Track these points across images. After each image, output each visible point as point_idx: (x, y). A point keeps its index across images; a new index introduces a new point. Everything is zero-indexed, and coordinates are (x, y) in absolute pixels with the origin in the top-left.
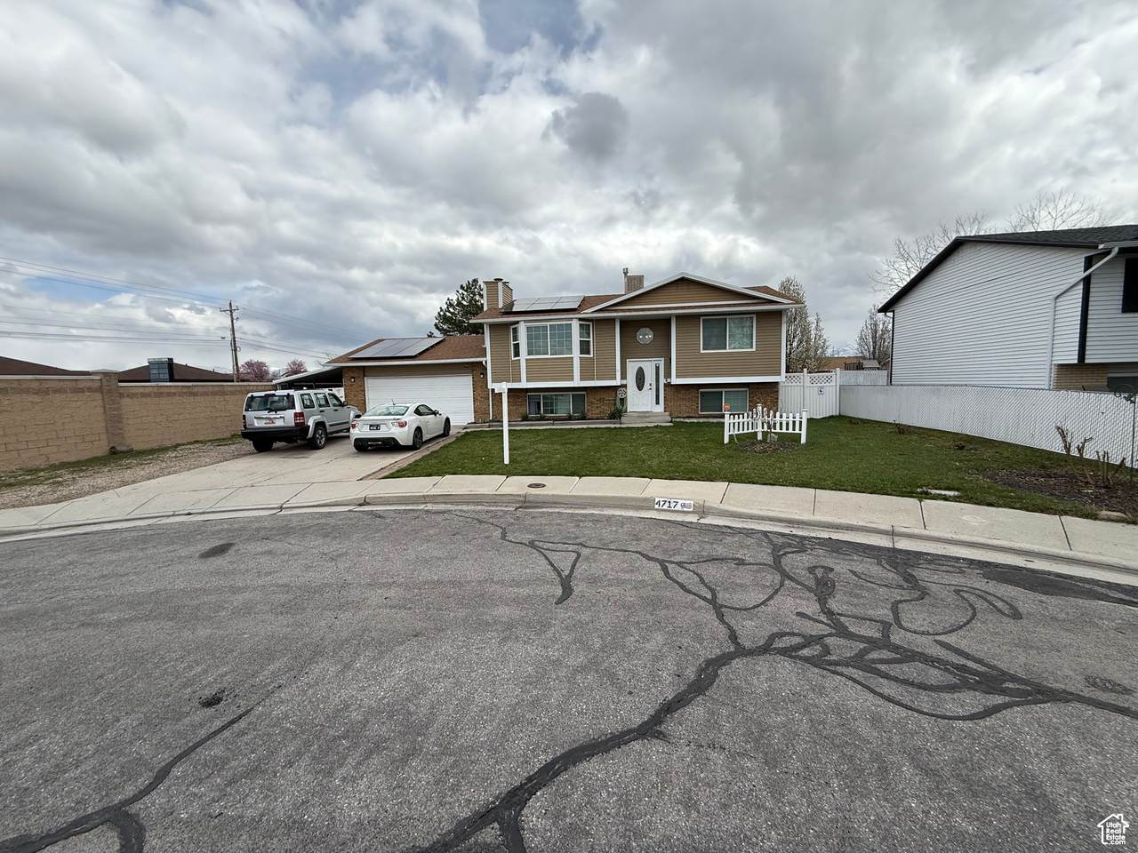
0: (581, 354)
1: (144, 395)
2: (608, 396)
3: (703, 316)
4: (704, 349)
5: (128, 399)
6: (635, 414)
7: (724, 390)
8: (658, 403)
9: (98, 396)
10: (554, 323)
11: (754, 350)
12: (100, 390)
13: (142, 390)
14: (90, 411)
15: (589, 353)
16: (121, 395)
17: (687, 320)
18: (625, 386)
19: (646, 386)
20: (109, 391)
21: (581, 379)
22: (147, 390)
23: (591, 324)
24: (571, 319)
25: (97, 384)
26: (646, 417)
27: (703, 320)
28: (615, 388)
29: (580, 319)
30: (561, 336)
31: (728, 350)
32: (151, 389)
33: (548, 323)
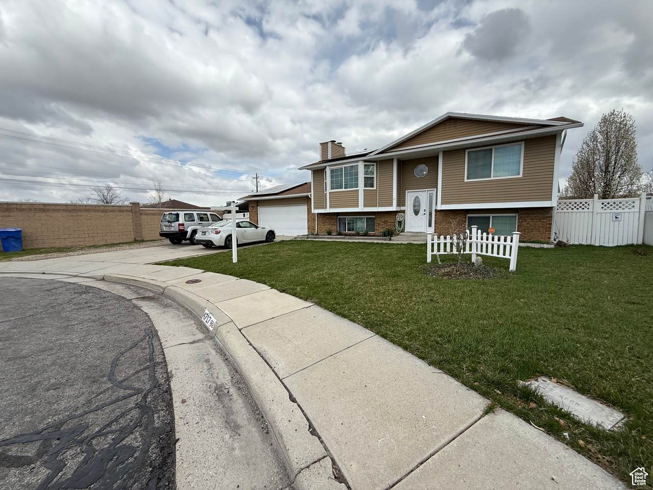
0: (365, 187)
1: (153, 214)
2: (389, 219)
3: (467, 148)
4: (468, 178)
5: (145, 216)
6: (410, 234)
7: (491, 215)
8: (430, 225)
9: (130, 214)
10: (347, 165)
11: (521, 176)
12: (131, 211)
13: (152, 212)
14: (127, 221)
15: (373, 186)
16: (141, 214)
17: (453, 153)
18: (404, 212)
19: (421, 212)
20: (135, 212)
21: (365, 206)
22: (155, 212)
23: (375, 164)
24: (358, 161)
25: (130, 208)
26: (418, 236)
27: (469, 152)
28: (396, 213)
29: (365, 161)
30: (351, 175)
31: (492, 178)
32: (156, 212)
33: (344, 166)
